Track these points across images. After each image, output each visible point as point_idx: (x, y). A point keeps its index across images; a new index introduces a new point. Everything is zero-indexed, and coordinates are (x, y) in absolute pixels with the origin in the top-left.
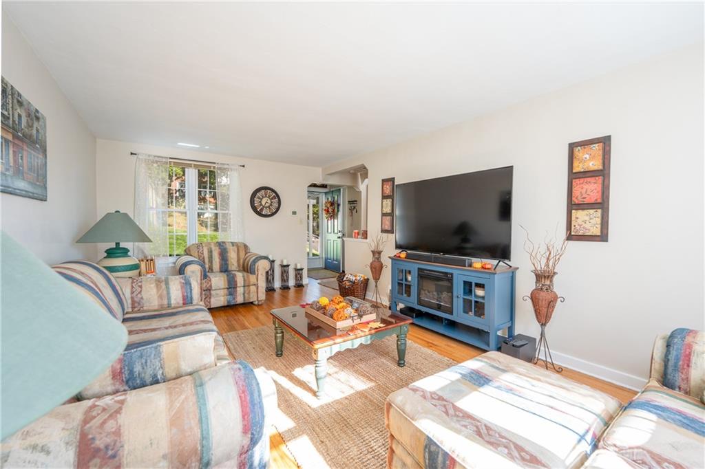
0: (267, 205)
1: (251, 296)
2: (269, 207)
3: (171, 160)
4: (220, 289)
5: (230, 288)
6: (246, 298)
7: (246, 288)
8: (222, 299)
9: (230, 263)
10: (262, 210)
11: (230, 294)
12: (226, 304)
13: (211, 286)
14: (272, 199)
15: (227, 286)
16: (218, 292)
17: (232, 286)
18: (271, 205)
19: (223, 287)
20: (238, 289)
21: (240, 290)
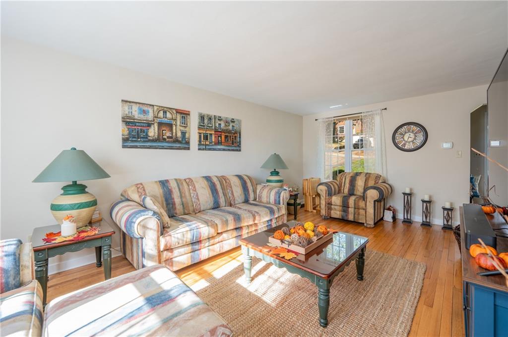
0: (410, 140)
1: (360, 217)
2: (412, 141)
3: (335, 118)
4: (337, 205)
5: (345, 207)
6: (356, 218)
7: (356, 210)
8: (338, 213)
9: (356, 188)
10: (404, 145)
11: (344, 211)
12: (341, 218)
13: (331, 202)
14: (416, 133)
15: (341, 205)
16: (336, 207)
17: (345, 206)
18: (415, 139)
19: (339, 204)
20: (350, 209)
21: (351, 210)
